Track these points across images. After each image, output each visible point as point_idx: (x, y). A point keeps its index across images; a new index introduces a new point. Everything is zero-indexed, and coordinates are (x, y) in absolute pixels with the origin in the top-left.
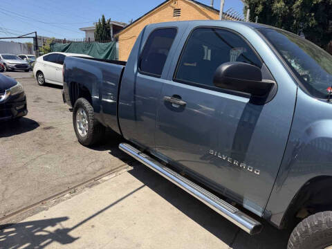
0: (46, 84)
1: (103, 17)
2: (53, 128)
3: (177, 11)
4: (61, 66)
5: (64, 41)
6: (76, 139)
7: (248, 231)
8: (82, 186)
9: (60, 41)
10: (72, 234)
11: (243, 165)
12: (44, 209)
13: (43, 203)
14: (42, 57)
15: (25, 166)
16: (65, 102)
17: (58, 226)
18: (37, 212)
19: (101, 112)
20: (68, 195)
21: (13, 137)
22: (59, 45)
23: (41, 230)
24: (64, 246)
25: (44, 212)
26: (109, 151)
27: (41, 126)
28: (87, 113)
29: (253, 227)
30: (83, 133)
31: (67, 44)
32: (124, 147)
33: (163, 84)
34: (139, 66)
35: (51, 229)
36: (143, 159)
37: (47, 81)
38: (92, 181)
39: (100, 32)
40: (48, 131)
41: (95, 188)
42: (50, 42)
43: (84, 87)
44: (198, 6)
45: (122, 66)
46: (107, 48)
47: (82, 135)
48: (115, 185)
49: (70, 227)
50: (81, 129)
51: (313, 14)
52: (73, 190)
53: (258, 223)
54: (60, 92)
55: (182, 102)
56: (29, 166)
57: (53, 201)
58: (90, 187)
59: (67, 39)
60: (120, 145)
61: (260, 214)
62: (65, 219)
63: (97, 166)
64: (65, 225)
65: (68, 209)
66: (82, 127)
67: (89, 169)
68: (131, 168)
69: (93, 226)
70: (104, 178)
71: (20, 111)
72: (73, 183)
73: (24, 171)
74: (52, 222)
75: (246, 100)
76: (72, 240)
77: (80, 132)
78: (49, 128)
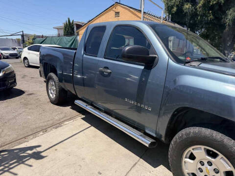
0: (30, 66)
1: (69, 19)
2: (33, 94)
3: (117, 14)
4: (38, 53)
5: (43, 37)
6: (49, 100)
7: (147, 145)
8: (51, 128)
9: (39, 37)
10: (43, 154)
11: (142, 106)
12: (26, 141)
13: (25, 138)
14: (27, 48)
15: (15, 118)
16: (41, 76)
17: (34, 150)
18: (21, 143)
19: (63, 81)
20: (41, 133)
21: (7, 100)
22: (38, 39)
23: (24, 153)
24: (38, 161)
25: (26, 143)
26: (70, 107)
27: (26, 93)
28: (55, 82)
29: (150, 143)
30: (53, 96)
31: (44, 38)
32: (78, 102)
33: (98, 60)
34: (85, 50)
35: (30, 152)
36: (89, 109)
37: (31, 64)
38: (58, 125)
39: (67, 29)
40: (31, 96)
41: (59, 129)
42: (33, 37)
43: (53, 66)
44: (131, 9)
45: (75, 51)
46: (71, 40)
47: (52, 97)
48: (72, 126)
49: (42, 150)
50: (51, 93)
51: (210, 12)
52: (45, 130)
53: (153, 141)
54: (38, 70)
55: (109, 71)
56: (17, 118)
57: (32, 137)
58: (56, 128)
59: (44, 35)
60: (76, 101)
61: (154, 135)
62: (39, 146)
63: (61, 116)
64: (39, 149)
65: (41, 141)
66: (52, 92)
67: (56, 118)
68: (83, 116)
69: (56, 150)
70: (65, 123)
71: (11, 83)
72: (45, 126)
73: (14, 121)
74: (31, 148)
75: (143, 67)
76: (42, 157)
77: (51, 95)
78: (31, 94)
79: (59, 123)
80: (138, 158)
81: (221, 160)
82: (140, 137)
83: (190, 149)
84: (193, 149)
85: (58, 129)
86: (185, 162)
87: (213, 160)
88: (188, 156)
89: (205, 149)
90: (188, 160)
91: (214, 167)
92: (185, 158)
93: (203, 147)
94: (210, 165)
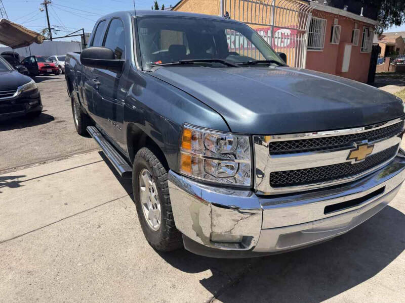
1: (156, 3)
2: (64, 121)
7: (121, 174)
8: (53, 160)
10: (21, 184)
12: (14, 171)
13: (16, 168)
15: (20, 148)
17: (16, 180)
18: (7, 173)
20: (37, 164)
21: (25, 129)
23: (2, 181)
24: (11, 189)
27: (56, 121)
29: (124, 171)
35: (9, 181)
38: (63, 157)
40: (58, 124)
47: (77, 124)
48: (79, 160)
49: (23, 180)
52: (43, 162)
55: (99, 83)
56: (23, 148)
57: (23, 167)
58: (59, 160)
60: (88, 127)
62: (23, 176)
63: (77, 148)
64: (20, 179)
65: (29, 172)
67: (69, 150)
68: (101, 150)
69: (39, 181)
70: (75, 156)
72: (47, 158)
73: (17, 151)
74: (13, 178)
76: (19, 186)
78: (61, 121)
79: (66, 156)
80: (127, 194)
81: (154, 183)
82: (120, 167)
84: (143, 175)
85: (60, 162)
86: (142, 191)
87: (152, 184)
89: (147, 172)
90: (143, 188)
91: (154, 194)
92: (142, 186)
93: (145, 170)
94: (153, 192)
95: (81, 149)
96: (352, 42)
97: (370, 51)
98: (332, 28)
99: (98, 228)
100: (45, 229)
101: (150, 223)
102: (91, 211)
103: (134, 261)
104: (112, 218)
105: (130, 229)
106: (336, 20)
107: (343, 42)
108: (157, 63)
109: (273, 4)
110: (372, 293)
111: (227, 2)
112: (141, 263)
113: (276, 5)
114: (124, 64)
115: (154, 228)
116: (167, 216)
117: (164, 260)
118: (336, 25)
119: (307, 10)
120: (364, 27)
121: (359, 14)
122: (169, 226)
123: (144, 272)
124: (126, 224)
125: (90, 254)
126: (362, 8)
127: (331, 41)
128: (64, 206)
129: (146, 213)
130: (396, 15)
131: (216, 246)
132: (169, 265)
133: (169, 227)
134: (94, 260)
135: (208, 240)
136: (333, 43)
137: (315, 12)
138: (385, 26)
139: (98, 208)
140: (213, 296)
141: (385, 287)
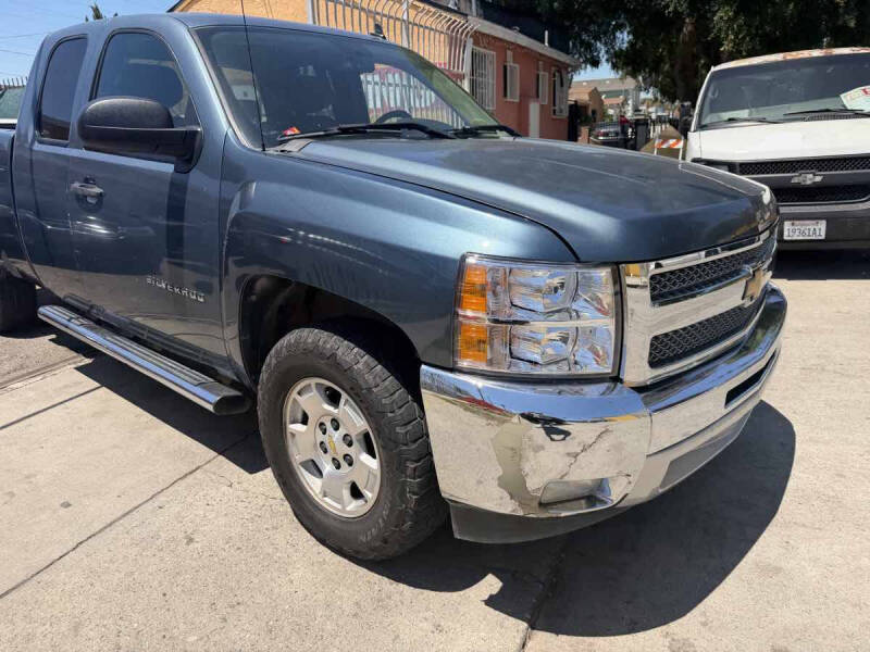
7: (210, 408)
11: (185, 291)
26: (53, 336)
29: (218, 399)
34: (37, 125)
45: (12, 133)
53: (233, 393)
55: (97, 190)
60: (41, 309)
63: (7, 367)
75: (169, 168)
81: (347, 408)
82: (198, 390)
83: (294, 394)
84: (299, 393)
86: (293, 435)
87: (336, 411)
88: (300, 416)
89: (317, 384)
90: (298, 427)
91: (342, 431)
92: (293, 422)
93: (313, 381)
94: (337, 429)
95: (22, 367)
96: (538, 96)
97: (566, 114)
98: (505, 67)
99: (188, 544)
100: (44, 576)
101: (329, 504)
102: (149, 506)
103: (321, 596)
104: (211, 516)
105: (267, 529)
106: (509, 53)
107: (525, 97)
108: (289, 133)
109: (405, 18)
110: (791, 542)
111: (320, 3)
112: (341, 598)
113: (411, 20)
114: (198, 138)
115: (349, 512)
116: (409, 472)
117: (386, 579)
118: (510, 63)
119: (463, 31)
120: (553, 69)
121: (543, 42)
122: (414, 494)
123: (355, 615)
124: (252, 520)
125: (205, 606)
126: (546, 33)
127: (505, 95)
128: (63, 511)
129: (313, 485)
130: (589, 47)
131: (552, 513)
132: (402, 586)
133: (414, 497)
134: (225, 620)
135: (535, 504)
136: (509, 99)
137: (478, 37)
138: (576, 68)
139: (162, 499)
140: (526, 625)
141: (804, 525)
